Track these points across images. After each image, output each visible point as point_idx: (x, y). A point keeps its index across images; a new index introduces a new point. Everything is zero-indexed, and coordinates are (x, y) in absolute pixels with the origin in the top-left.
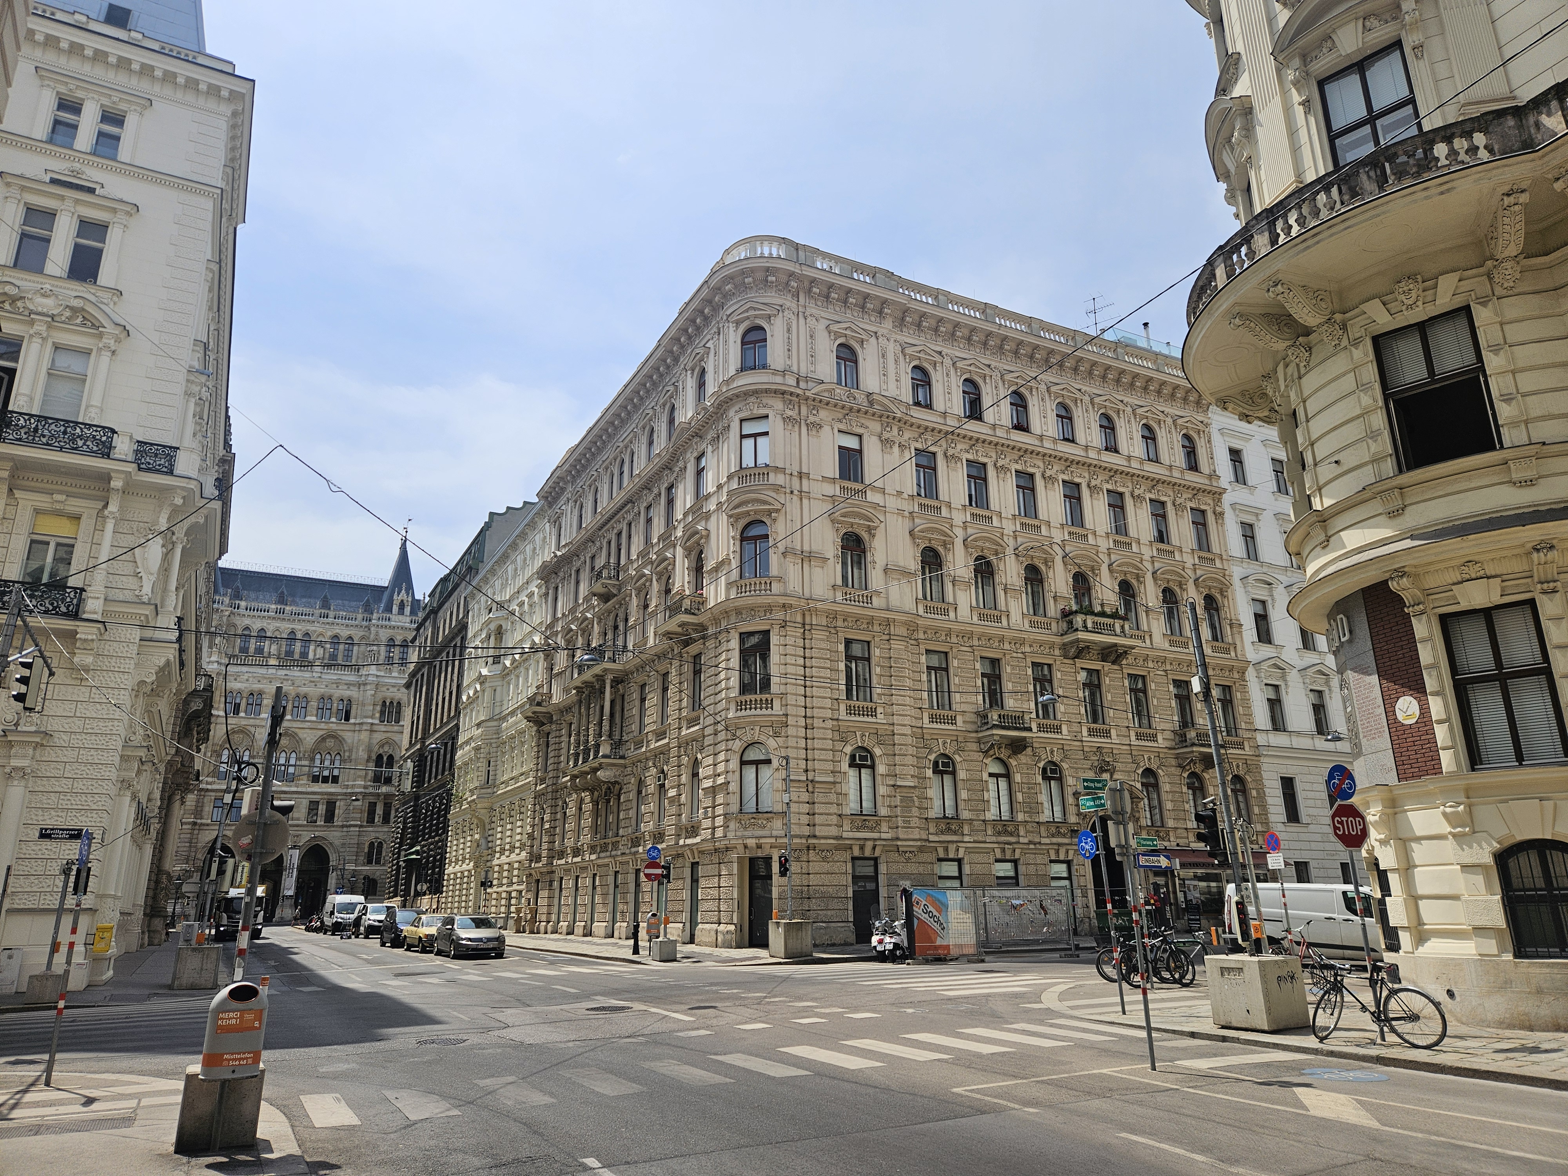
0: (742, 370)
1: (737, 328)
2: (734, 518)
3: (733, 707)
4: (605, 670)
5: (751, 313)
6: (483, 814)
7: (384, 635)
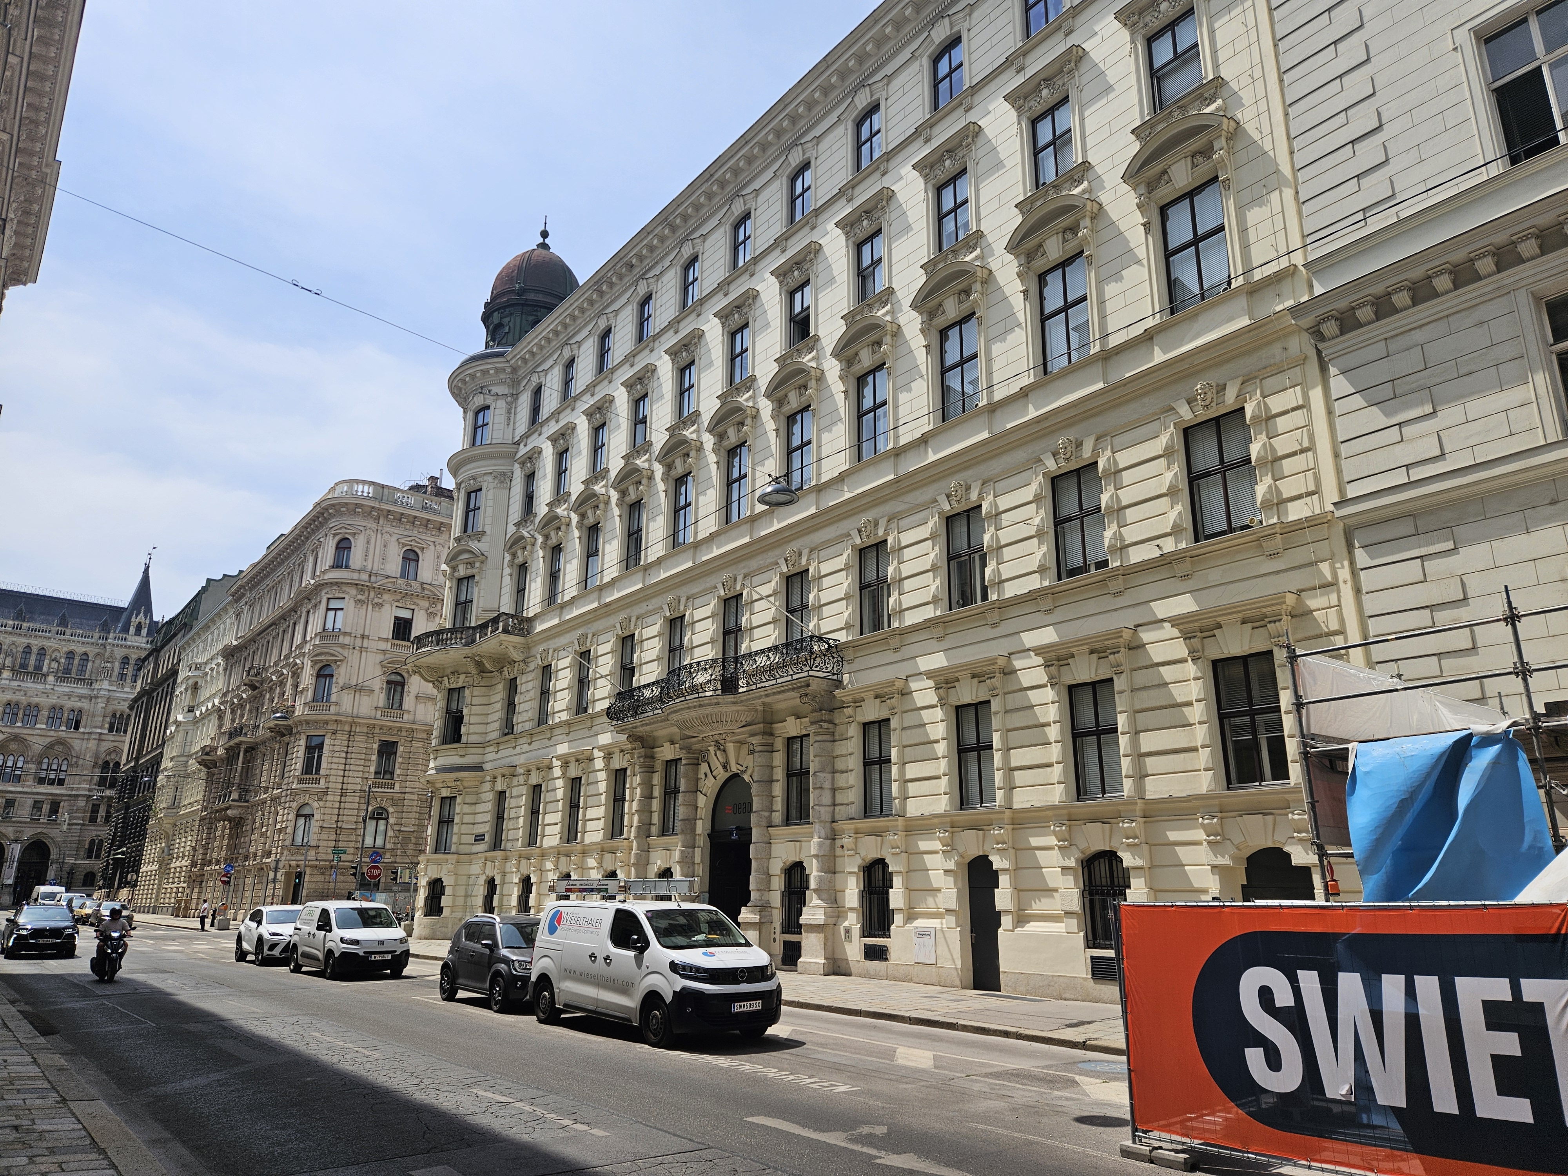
0: (333, 567)
1: (334, 537)
2: (314, 663)
3: (296, 781)
4: (241, 743)
5: (344, 530)
6: (168, 828)
7: (119, 653)
